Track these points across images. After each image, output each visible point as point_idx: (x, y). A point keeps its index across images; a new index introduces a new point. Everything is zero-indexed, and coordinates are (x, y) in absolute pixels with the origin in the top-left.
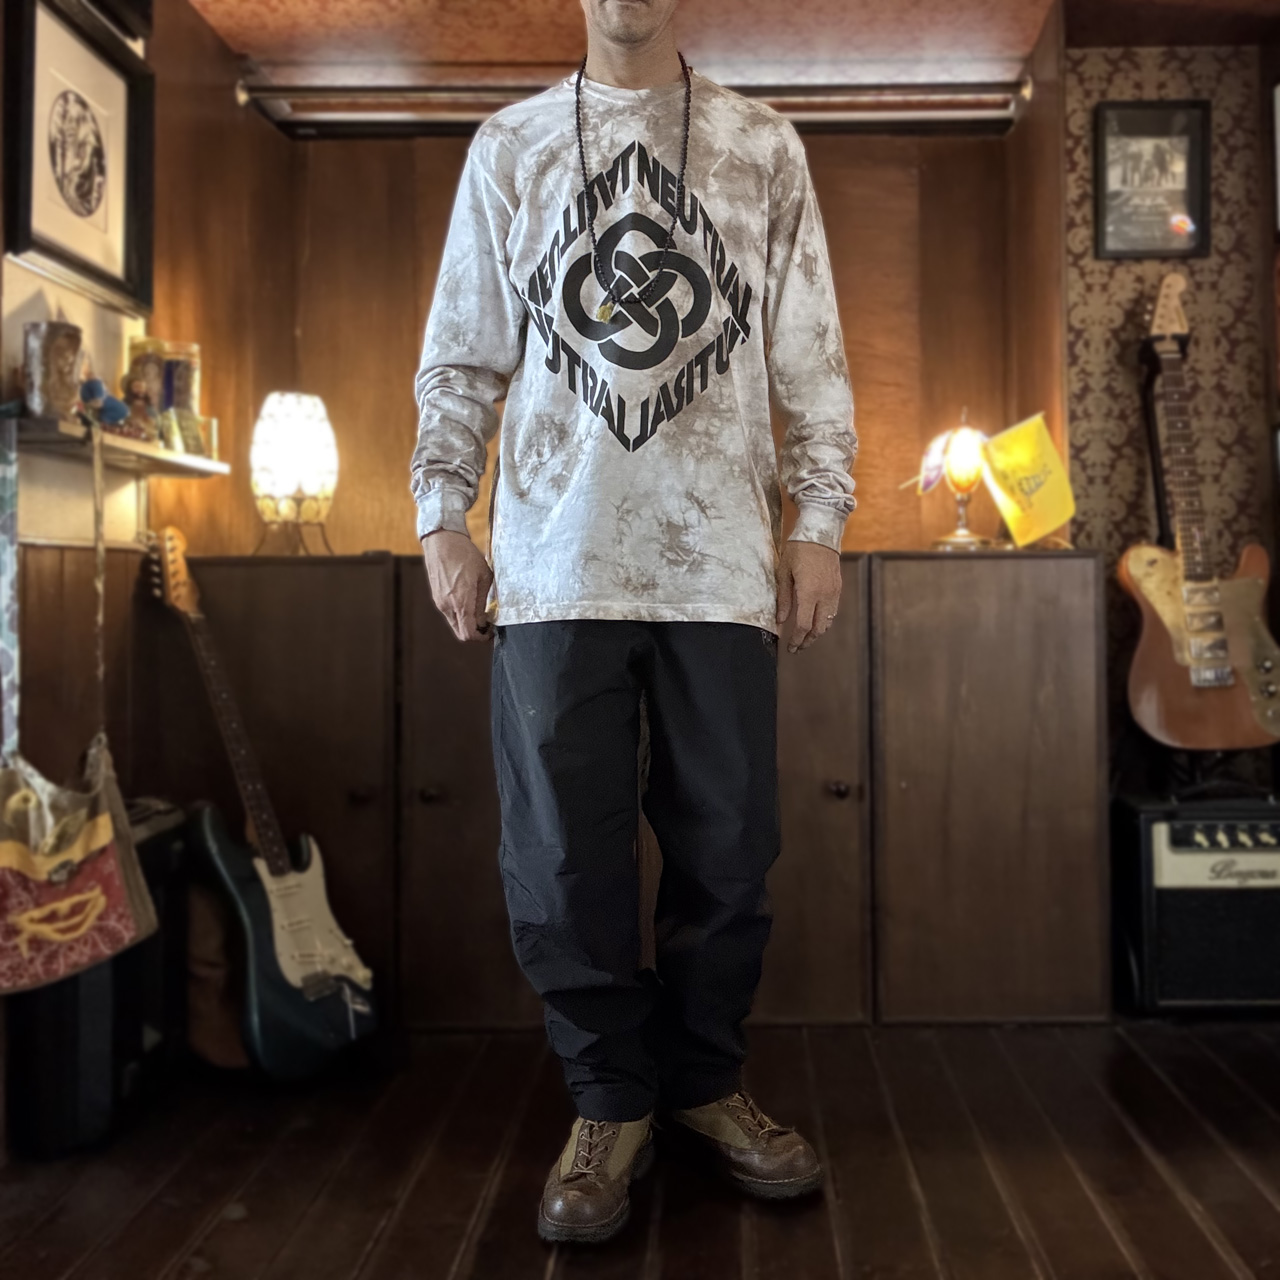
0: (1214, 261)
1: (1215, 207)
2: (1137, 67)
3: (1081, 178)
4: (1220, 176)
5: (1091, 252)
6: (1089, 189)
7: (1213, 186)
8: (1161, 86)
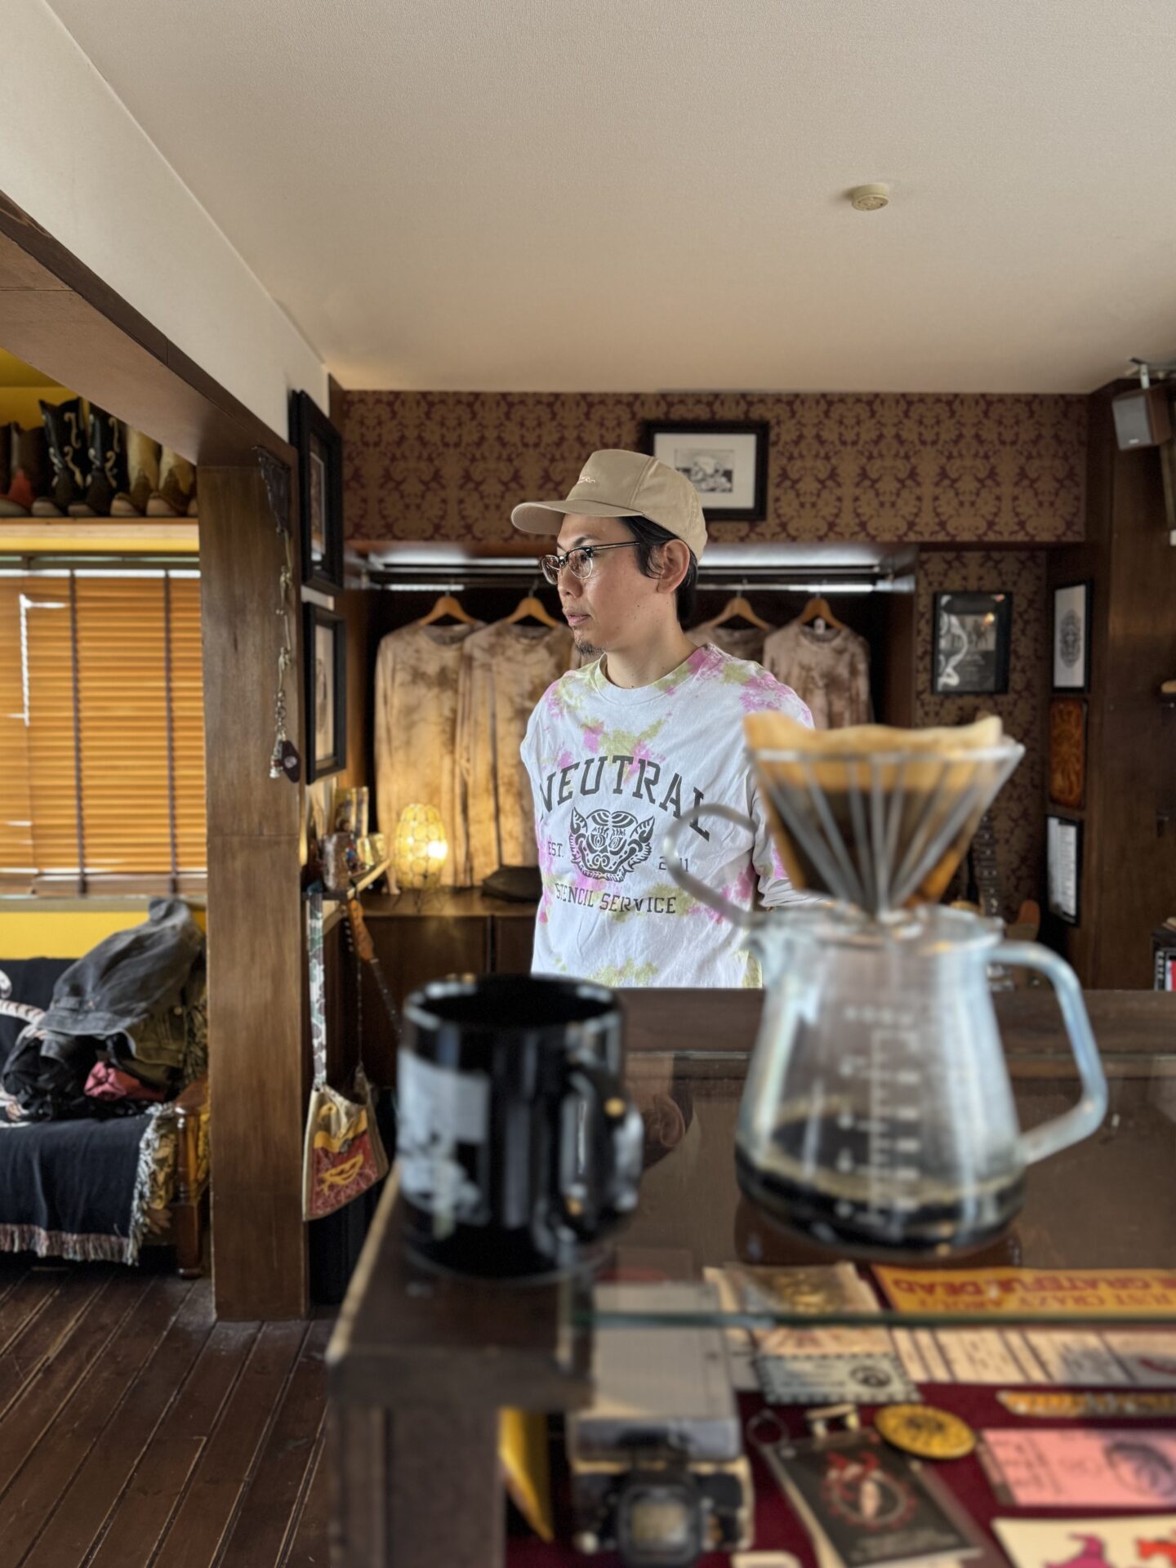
0: (1011, 697)
1: (1013, 659)
2: (964, 565)
3: (924, 640)
4: (1018, 640)
5: (929, 690)
6: (929, 647)
7: (1012, 646)
8: (981, 578)
